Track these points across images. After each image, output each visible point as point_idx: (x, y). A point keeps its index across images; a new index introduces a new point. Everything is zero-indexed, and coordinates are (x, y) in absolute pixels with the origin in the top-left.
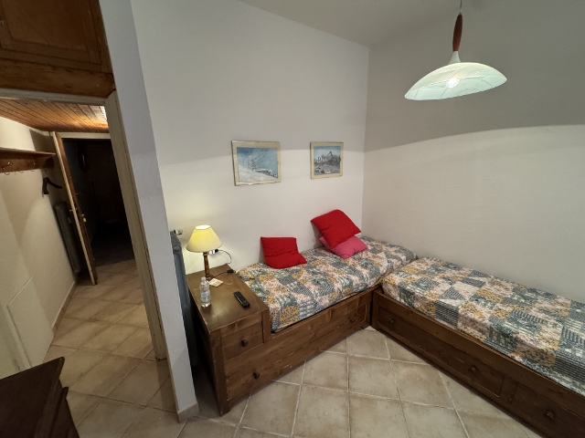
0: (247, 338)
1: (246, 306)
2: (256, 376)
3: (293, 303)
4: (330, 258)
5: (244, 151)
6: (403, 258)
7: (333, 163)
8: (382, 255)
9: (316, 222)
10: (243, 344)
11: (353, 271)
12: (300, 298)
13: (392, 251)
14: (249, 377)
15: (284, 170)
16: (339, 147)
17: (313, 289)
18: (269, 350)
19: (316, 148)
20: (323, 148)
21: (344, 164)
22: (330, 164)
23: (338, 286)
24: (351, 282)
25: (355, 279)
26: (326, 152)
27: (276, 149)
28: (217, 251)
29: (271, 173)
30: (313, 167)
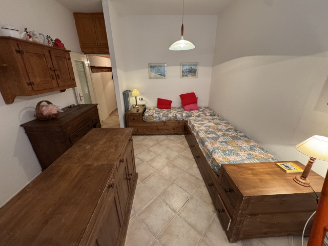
1: (138, 111)
2: (137, 130)
3: (152, 115)
5: (153, 67)
6: (208, 114)
7: (193, 72)
8: (201, 113)
9: (181, 96)
10: (134, 119)
11: (182, 113)
12: (155, 115)
16: (196, 65)
17: (161, 114)
18: (141, 125)
19: (183, 65)
20: (186, 65)
21: (198, 72)
23: (170, 115)
24: (176, 116)
25: (179, 116)
26: (188, 67)
27: (165, 66)
28: (142, 99)
29: (163, 75)
30: (182, 74)
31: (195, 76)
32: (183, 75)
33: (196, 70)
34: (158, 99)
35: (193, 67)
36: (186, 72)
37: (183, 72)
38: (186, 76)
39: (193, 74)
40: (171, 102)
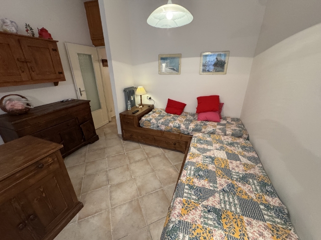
0: (129, 121)
2: (131, 136)
3: (150, 121)
5: (163, 59)
9: (199, 99)
10: (127, 123)
16: (226, 54)
17: (161, 121)
19: (205, 56)
22: (216, 66)
23: (171, 124)
24: (179, 127)
25: (183, 127)
26: (212, 59)
27: (179, 58)
28: (150, 98)
29: (176, 69)
30: (202, 68)
31: (223, 71)
32: (204, 71)
33: (224, 63)
34: (169, 100)
37: (204, 65)
38: (209, 71)
39: (219, 69)
40: (184, 105)
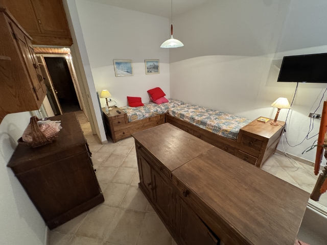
0: (120, 121)
1: (120, 113)
2: (124, 133)
3: (136, 114)
4: (153, 104)
5: (118, 64)
6: (179, 104)
7: (156, 68)
8: (173, 103)
9: (149, 92)
10: (119, 122)
11: (159, 107)
12: (138, 113)
13: (177, 102)
14: (122, 133)
15: (134, 71)
16: (157, 61)
17: (143, 111)
18: (128, 127)
19: (147, 62)
20: (150, 62)
21: (160, 68)
22: (154, 69)
23: (152, 111)
24: (157, 110)
25: (159, 109)
26: (152, 64)
27: (130, 63)
28: (111, 100)
29: (130, 71)
30: (147, 70)
31: (158, 72)
32: (148, 72)
33: (158, 66)
34: (128, 97)
35: (156, 64)
36: (151, 68)
37: (148, 68)
38: (151, 72)
39: (156, 70)
40: (140, 98)
